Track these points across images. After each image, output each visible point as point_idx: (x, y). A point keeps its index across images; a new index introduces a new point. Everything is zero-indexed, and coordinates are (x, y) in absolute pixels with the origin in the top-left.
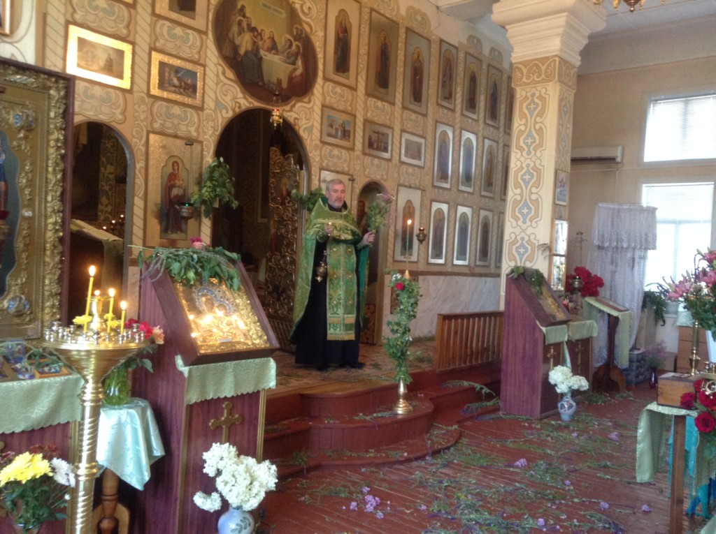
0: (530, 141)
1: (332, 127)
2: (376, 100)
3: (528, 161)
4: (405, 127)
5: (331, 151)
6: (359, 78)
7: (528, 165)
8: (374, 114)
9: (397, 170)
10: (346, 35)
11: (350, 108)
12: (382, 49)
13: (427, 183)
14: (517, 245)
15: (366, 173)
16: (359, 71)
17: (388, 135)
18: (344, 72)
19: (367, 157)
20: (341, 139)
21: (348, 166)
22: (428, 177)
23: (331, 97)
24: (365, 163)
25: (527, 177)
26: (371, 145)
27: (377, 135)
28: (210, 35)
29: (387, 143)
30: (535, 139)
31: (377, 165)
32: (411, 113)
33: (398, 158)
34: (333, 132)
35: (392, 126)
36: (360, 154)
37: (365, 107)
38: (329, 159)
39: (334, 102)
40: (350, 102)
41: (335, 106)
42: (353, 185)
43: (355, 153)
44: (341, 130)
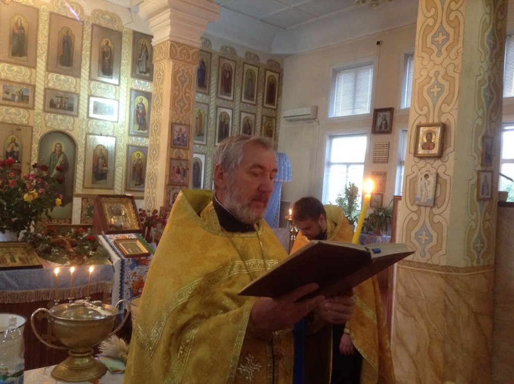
0: (157, 102)
1: (8, 93)
2: (58, 75)
3: (157, 117)
4: (92, 93)
5: (7, 110)
6: (38, 60)
7: (156, 119)
8: (56, 84)
9: (85, 123)
10: (22, 31)
11: (28, 81)
12: (64, 39)
13: (122, 133)
14: (151, 177)
15: (49, 125)
16: (38, 54)
17: (73, 99)
18: (21, 56)
19: (49, 114)
20: (19, 102)
21: (28, 120)
22: (123, 128)
23: (6, 73)
24: (47, 117)
25: (156, 128)
26: (52, 105)
27: (60, 99)
29: (72, 105)
30: (159, 100)
31: (61, 120)
32: (100, 83)
33: (86, 115)
34: (10, 97)
35: (78, 92)
36: (41, 112)
37: (46, 79)
38: (5, 115)
39: (10, 76)
40: (28, 76)
41: (12, 79)
42: (34, 133)
43: (35, 111)
44: (19, 96)
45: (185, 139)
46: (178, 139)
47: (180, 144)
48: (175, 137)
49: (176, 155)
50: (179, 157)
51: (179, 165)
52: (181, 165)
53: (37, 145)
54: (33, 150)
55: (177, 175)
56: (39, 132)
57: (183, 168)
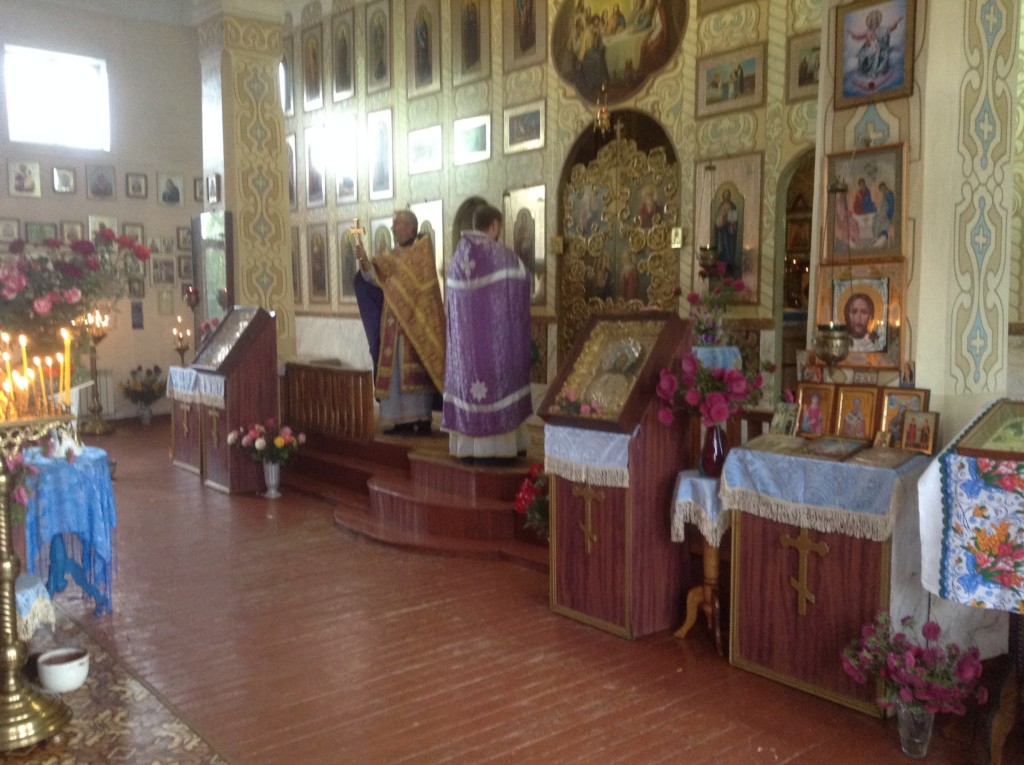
5: (715, 126)
11: (754, 35)
15: (798, 135)
19: (797, 106)
21: (754, 139)
23: (714, 37)
24: (793, 116)
26: (805, 76)
28: (550, 59)
36: (781, 107)
37: (790, 13)
38: (713, 140)
39: (720, 43)
40: (752, 26)
41: (723, 47)
42: (766, 167)
43: (769, 109)
44: (735, 83)
45: (894, 56)
46: (865, 67)
47: (872, 86)
48: (853, 63)
49: (856, 138)
50: (867, 142)
51: (865, 176)
52: (873, 172)
53: (774, 197)
54: (765, 211)
55: (859, 219)
56: (776, 160)
57: (883, 185)
